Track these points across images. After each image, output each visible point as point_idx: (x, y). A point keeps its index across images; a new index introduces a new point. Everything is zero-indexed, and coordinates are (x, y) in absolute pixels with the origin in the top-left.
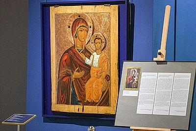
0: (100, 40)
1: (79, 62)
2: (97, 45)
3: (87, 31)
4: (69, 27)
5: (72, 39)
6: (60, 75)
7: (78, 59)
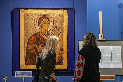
0: (57, 29)
1: (43, 41)
2: (55, 32)
3: (49, 24)
4: (37, 21)
5: (38, 28)
6: (28, 48)
7: (42, 39)
